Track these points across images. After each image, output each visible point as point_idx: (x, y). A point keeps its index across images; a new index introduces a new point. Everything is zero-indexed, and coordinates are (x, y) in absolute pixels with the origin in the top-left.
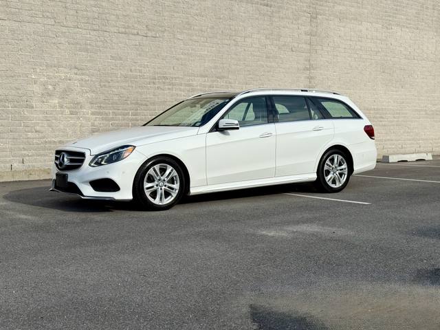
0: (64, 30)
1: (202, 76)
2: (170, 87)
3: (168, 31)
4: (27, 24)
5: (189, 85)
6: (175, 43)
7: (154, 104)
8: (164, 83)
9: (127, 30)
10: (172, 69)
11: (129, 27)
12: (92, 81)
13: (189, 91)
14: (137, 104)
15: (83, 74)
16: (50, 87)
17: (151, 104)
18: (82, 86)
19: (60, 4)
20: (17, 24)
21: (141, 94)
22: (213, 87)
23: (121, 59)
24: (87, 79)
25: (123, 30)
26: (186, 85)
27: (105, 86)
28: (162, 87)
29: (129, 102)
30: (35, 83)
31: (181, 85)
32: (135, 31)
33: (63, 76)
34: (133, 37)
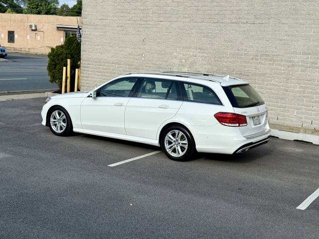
0: (195, 24)
1: (304, 54)
2: (270, 62)
3: (273, 17)
4: (174, 23)
5: (291, 61)
6: (279, 27)
7: (255, 75)
8: (266, 59)
9: (238, 21)
10: (274, 48)
11: (240, 18)
12: (209, 57)
13: (289, 66)
14: (241, 74)
15: (204, 53)
16: (183, 61)
17: (252, 74)
18: (202, 60)
19: (194, 8)
20: (169, 23)
21: (245, 67)
22: (317, 64)
23: (232, 42)
24: (206, 56)
25: (235, 21)
26: (287, 61)
27: (218, 61)
28: (263, 62)
29: (234, 73)
30: (176, 58)
31: (282, 61)
32: (245, 21)
33: (191, 54)
34: (243, 25)
